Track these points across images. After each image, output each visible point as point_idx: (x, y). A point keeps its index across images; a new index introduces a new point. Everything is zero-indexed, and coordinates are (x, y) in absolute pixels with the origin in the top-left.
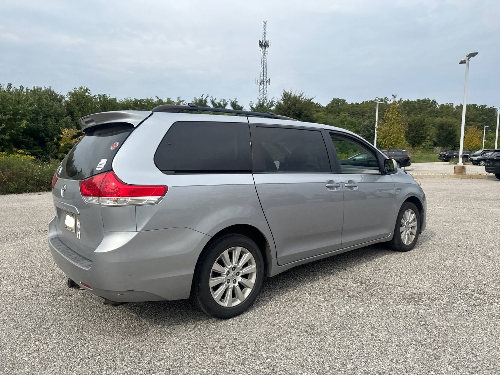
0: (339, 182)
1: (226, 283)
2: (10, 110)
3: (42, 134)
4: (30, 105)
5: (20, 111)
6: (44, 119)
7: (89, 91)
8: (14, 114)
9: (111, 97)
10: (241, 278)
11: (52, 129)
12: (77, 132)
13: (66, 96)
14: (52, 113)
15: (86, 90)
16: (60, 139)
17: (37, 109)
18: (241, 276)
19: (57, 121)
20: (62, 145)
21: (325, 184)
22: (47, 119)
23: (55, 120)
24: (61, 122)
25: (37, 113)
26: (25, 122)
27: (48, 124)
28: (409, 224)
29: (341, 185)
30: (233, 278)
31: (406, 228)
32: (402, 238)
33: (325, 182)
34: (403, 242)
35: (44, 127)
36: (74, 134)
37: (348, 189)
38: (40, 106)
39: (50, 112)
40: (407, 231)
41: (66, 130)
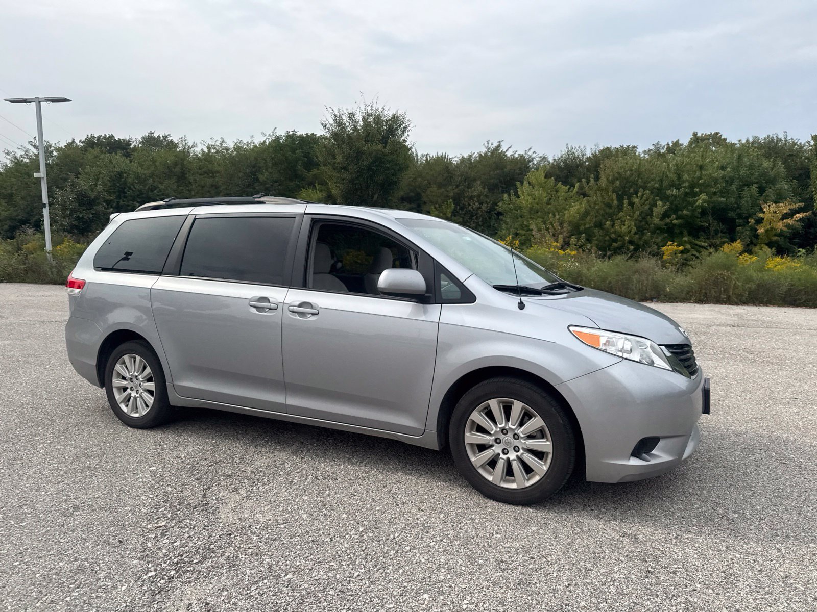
0: (279, 301)
1: (129, 390)
2: (687, 180)
3: (731, 214)
4: (723, 168)
5: (700, 181)
6: (740, 190)
8: (692, 186)
10: (142, 391)
11: (748, 205)
12: (792, 207)
13: (806, 144)
14: (755, 178)
16: (760, 221)
17: (730, 174)
18: (142, 388)
19: (762, 190)
20: (761, 230)
21: (248, 300)
22: (744, 190)
23: (757, 189)
24: (770, 192)
25: (729, 181)
26: (703, 196)
27: (743, 198)
28: (516, 437)
29: (280, 306)
30: (136, 387)
31: (497, 441)
32: (473, 459)
33: (250, 298)
34: (481, 471)
35: (736, 203)
36: (785, 212)
37: (296, 316)
38: (736, 169)
39: (752, 178)
40: (505, 452)
41: (769, 206)
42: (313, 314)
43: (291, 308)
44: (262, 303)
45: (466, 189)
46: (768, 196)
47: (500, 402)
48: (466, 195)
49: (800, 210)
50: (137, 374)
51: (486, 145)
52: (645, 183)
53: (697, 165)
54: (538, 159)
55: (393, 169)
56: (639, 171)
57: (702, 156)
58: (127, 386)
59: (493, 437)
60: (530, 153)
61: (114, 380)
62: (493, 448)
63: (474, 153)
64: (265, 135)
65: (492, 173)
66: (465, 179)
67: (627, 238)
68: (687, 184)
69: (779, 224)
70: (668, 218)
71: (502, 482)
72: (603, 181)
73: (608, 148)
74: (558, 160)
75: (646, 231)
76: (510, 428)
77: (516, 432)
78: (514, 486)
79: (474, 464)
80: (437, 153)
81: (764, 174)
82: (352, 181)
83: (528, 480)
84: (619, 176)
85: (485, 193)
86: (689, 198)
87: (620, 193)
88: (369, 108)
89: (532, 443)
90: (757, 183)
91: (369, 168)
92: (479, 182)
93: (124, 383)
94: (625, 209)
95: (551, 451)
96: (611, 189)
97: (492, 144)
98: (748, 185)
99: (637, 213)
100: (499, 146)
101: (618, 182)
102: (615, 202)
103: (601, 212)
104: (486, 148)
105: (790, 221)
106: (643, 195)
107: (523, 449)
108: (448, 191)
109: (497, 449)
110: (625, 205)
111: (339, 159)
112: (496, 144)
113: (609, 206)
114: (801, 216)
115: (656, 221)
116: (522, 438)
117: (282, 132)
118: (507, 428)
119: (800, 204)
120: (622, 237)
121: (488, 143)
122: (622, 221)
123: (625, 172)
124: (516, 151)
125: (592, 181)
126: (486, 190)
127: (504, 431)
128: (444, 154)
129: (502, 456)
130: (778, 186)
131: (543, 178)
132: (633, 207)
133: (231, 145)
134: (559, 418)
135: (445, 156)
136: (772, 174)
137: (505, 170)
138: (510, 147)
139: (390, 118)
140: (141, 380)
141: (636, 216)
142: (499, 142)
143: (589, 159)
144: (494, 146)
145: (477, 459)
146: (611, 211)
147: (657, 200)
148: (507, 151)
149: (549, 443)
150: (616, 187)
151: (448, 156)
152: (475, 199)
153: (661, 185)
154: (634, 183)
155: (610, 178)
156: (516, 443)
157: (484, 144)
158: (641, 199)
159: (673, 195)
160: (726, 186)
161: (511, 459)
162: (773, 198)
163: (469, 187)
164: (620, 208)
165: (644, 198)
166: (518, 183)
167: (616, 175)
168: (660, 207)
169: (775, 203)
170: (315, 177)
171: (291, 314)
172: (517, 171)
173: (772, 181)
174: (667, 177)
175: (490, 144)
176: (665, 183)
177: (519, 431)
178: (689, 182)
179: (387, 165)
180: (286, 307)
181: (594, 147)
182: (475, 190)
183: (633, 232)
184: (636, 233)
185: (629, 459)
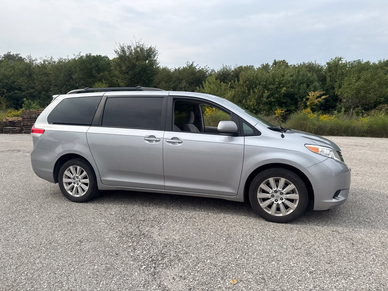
0: (160, 137)
1: (72, 183)
2: (277, 81)
3: (296, 96)
4: (292, 76)
5: (283, 82)
6: (299, 86)
7: (342, 60)
8: (279, 84)
9: (365, 61)
10: (81, 184)
11: (303, 92)
12: (320, 93)
13: (324, 66)
14: (305, 81)
15: (340, 59)
16: (307, 99)
17: (295, 79)
18: (81, 183)
19: (308, 86)
20: (308, 103)
21: (144, 137)
22: (301, 86)
23: (306, 86)
24: (311, 86)
25: (295, 82)
26: (284, 88)
27: (301, 89)
28: (281, 194)
29: (162, 140)
30: (77, 182)
31: (273, 196)
32: (261, 205)
33: (145, 136)
34: (265, 210)
35: (298, 91)
36: (318, 95)
37: (170, 144)
38: (297, 77)
39: (304, 80)
40: (276, 200)
41: (311, 93)
42: (179, 143)
43: (168, 140)
44: (151, 139)
45: (179, 84)
46: (310, 88)
47: (274, 179)
48: (178, 87)
49: (323, 95)
50: (78, 176)
51: (187, 63)
52: (259, 82)
53: (281, 74)
54: (210, 71)
55: (151, 74)
56: (257, 77)
57: (283, 70)
58: (71, 182)
59: (271, 195)
60: (207, 68)
61: (64, 179)
62: (271, 199)
63: (181, 67)
64: (75, 55)
65: (190, 77)
66: (178, 79)
67: (252, 107)
68: (277, 83)
69: (315, 101)
70: (270, 98)
71: (275, 214)
72: (241, 82)
73: (241, 66)
74: (219, 71)
75: (260, 104)
76: (279, 190)
77: (282, 192)
78: (281, 215)
79: (262, 207)
80: (163, 66)
81: (308, 79)
82: (130, 79)
83: (287, 212)
84: (248, 79)
85: (188, 86)
86: (278, 89)
87: (249, 87)
88: (138, 44)
89: (289, 196)
90: (306, 83)
91: (139, 73)
92: (184, 81)
93: (70, 180)
94: (251, 94)
95: (298, 199)
96: (245, 85)
97: (190, 63)
98: (303, 83)
99: (256, 96)
100: (192, 64)
101: (248, 82)
102: (247, 91)
103: (241, 96)
104: (187, 65)
105: (320, 100)
106: (259, 88)
107: (285, 199)
108: (170, 85)
109: (273, 200)
110: (251, 92)
111: (124, 68)
112: (191, 63)
113: (244, 93)
114: (324, 97)
115: (265, 99)
116: (284, 194)
117: (84, 54)
118: (277, 190)
119: (324, 92)
120: (250, 107)
121: (188, 63)
122: (250, 100)
123: (251, 77)
124: (201, 67)
125: (236, 81)
126: (188, 85)
127: (276, 192)
128: (166, 67)
129: (275, 202)
130: (314, 84)
131: (215, 80)
132: (254, 94)
133: (56, 60)
134: (302, 184)
135: (166, 68)
136: (311, 79)
137: (196, 75)
138: (198, 65)
139: (148, 49)
140: (80, 178)
141: (256, 97)
142: (193, 62)
143: (233, 71)
144: (190, 64)
145: (263, 205)
146: (245, 95)
147: (265, 90)
148: (196, 66)
149: (297, 195)
150: (247, 84)
151: (168, 68)
152: (183, 89)
153: (266, 83)
154: (255, 83)
155: (244, 80)
156: (282, 196)
157: (186, 63)
158: (258, 90)
159: (271, 88)
160: (293, 84)
161: (279, 203)
162: (313, 89)
163: (180, 83)
164: (249, 94)
165: (259, 89)
166: (203, 82)
167: (247, 79)
168: (266, 94)
169: (314, 92)
170: (102, 77)
171: (167, 143)
172: (202, 76)
173: (312, 82)
174: (269, 80)
175: (189, 63)
176: (268, 82)
177: (283, 191)
178: (278, 82)
179: (148, 72)
180: (165, 140)
181: (235, 66)
182: (183, 85)
183: (255, 104)
184: (256, 105)
185: (332, 200)
